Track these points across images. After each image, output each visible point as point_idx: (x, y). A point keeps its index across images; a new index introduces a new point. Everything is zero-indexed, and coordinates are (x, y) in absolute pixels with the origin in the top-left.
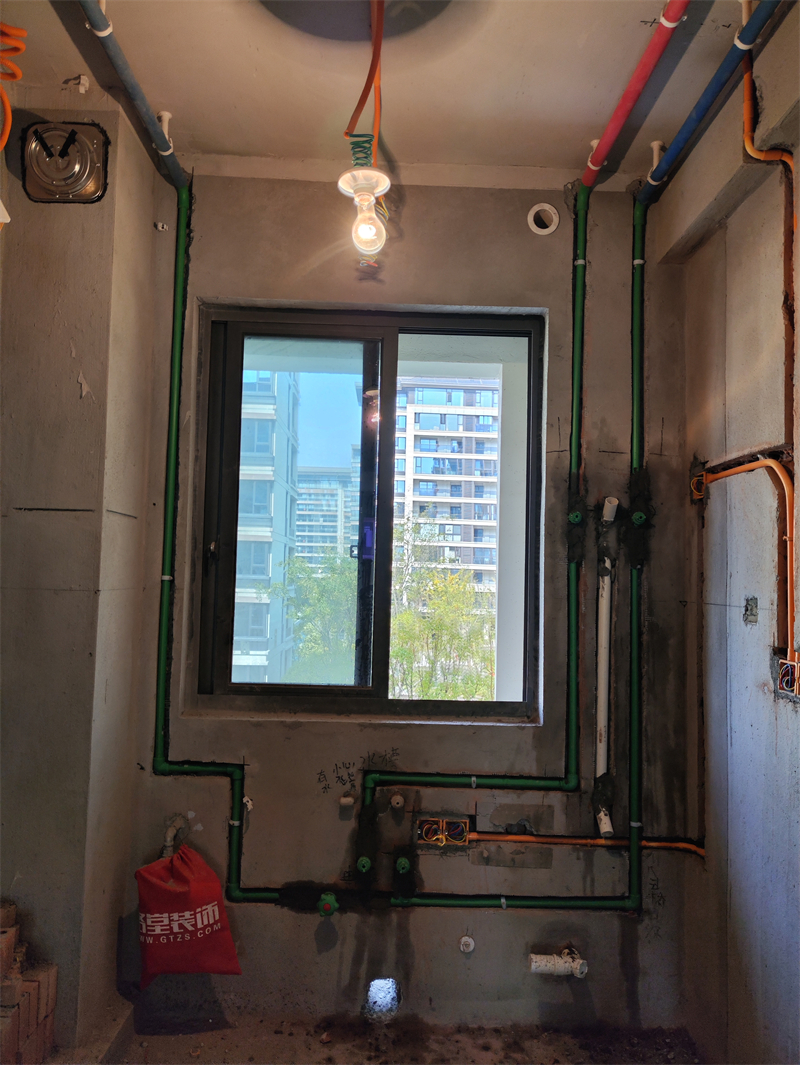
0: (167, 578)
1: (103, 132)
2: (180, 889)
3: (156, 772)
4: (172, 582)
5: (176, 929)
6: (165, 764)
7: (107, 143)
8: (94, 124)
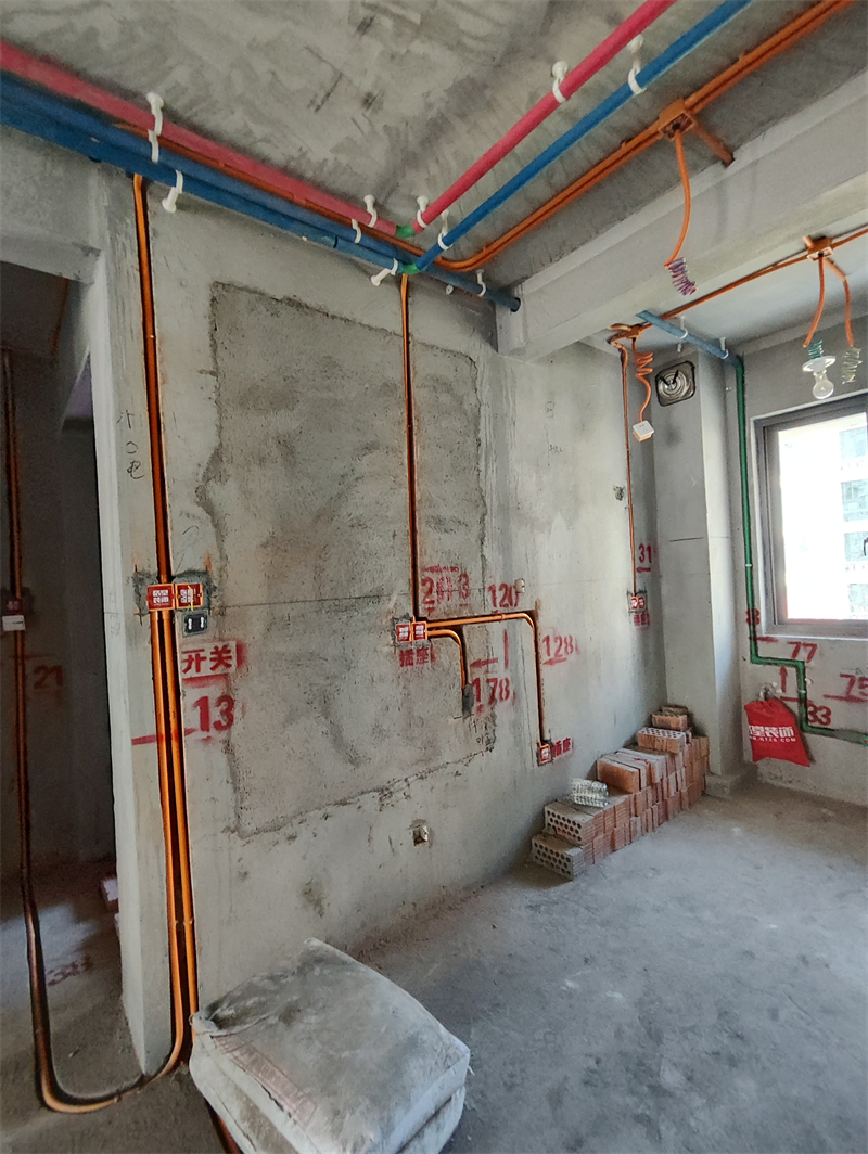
0: (749, 565)
1: (691, 364)
2: (769, 715)
3: (752, 661)
4: (751, 568)
5: (768, 735)
6: (756, 657)
7: (693, 368)
8: (687, 362)
